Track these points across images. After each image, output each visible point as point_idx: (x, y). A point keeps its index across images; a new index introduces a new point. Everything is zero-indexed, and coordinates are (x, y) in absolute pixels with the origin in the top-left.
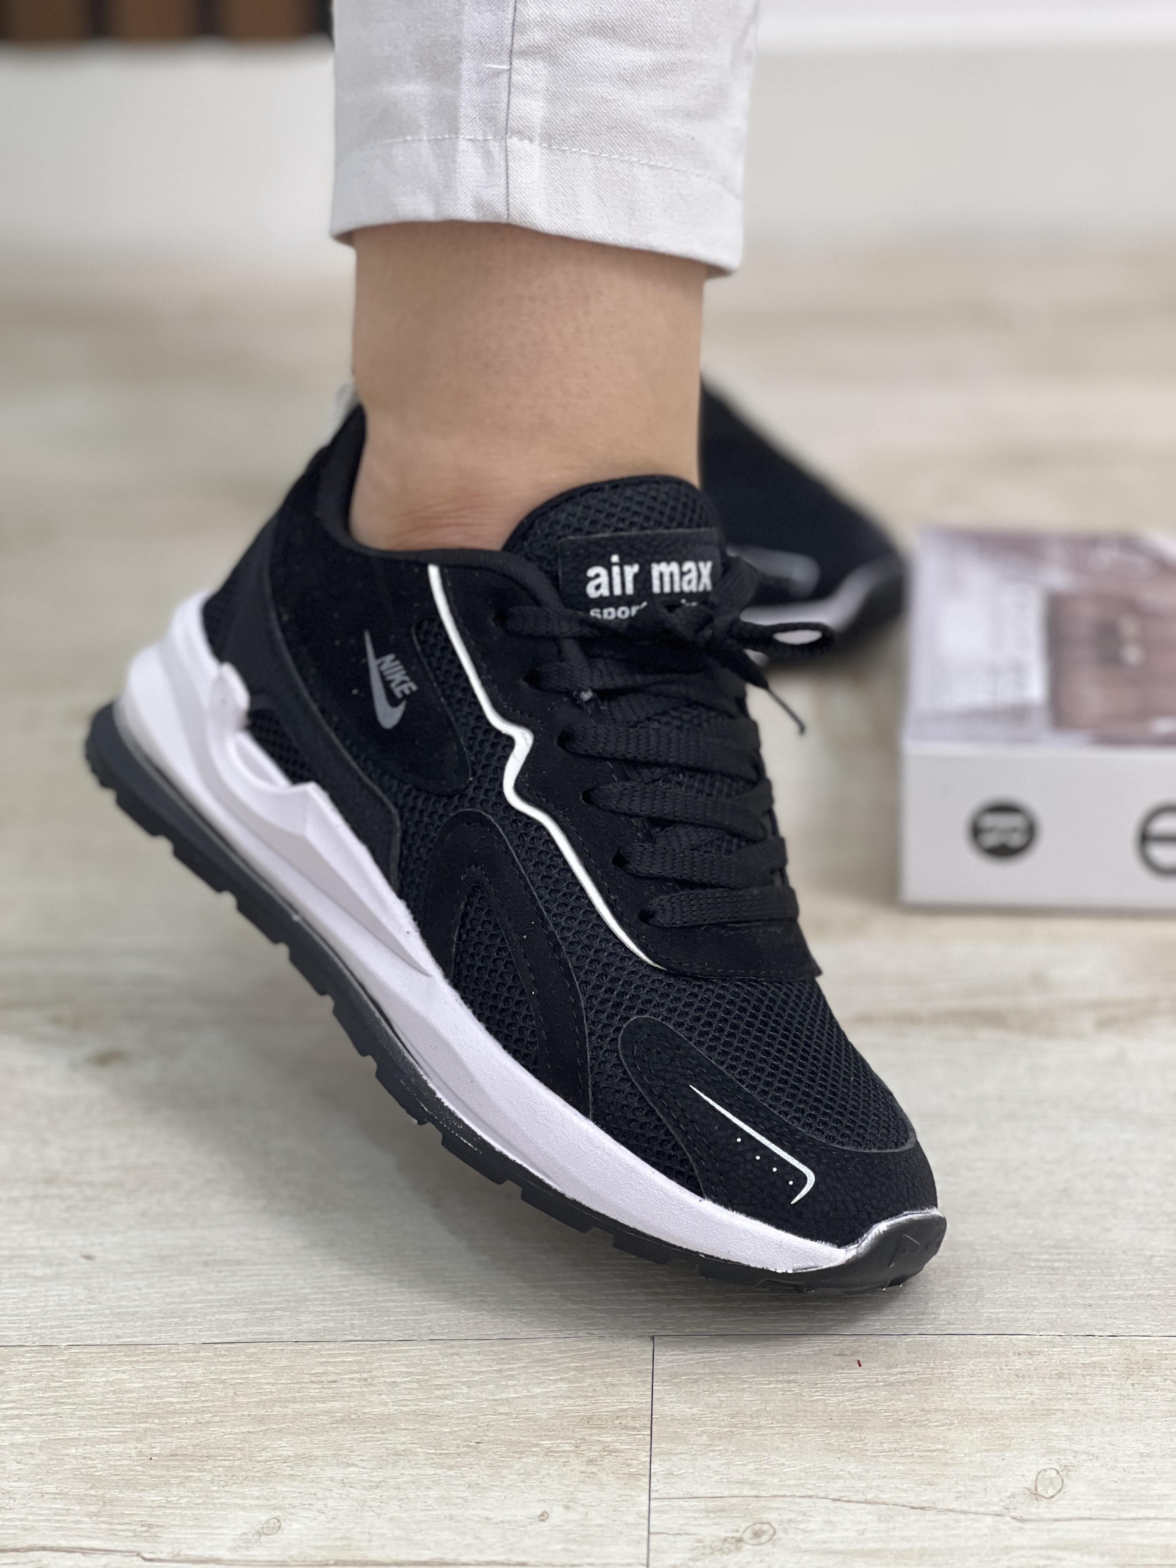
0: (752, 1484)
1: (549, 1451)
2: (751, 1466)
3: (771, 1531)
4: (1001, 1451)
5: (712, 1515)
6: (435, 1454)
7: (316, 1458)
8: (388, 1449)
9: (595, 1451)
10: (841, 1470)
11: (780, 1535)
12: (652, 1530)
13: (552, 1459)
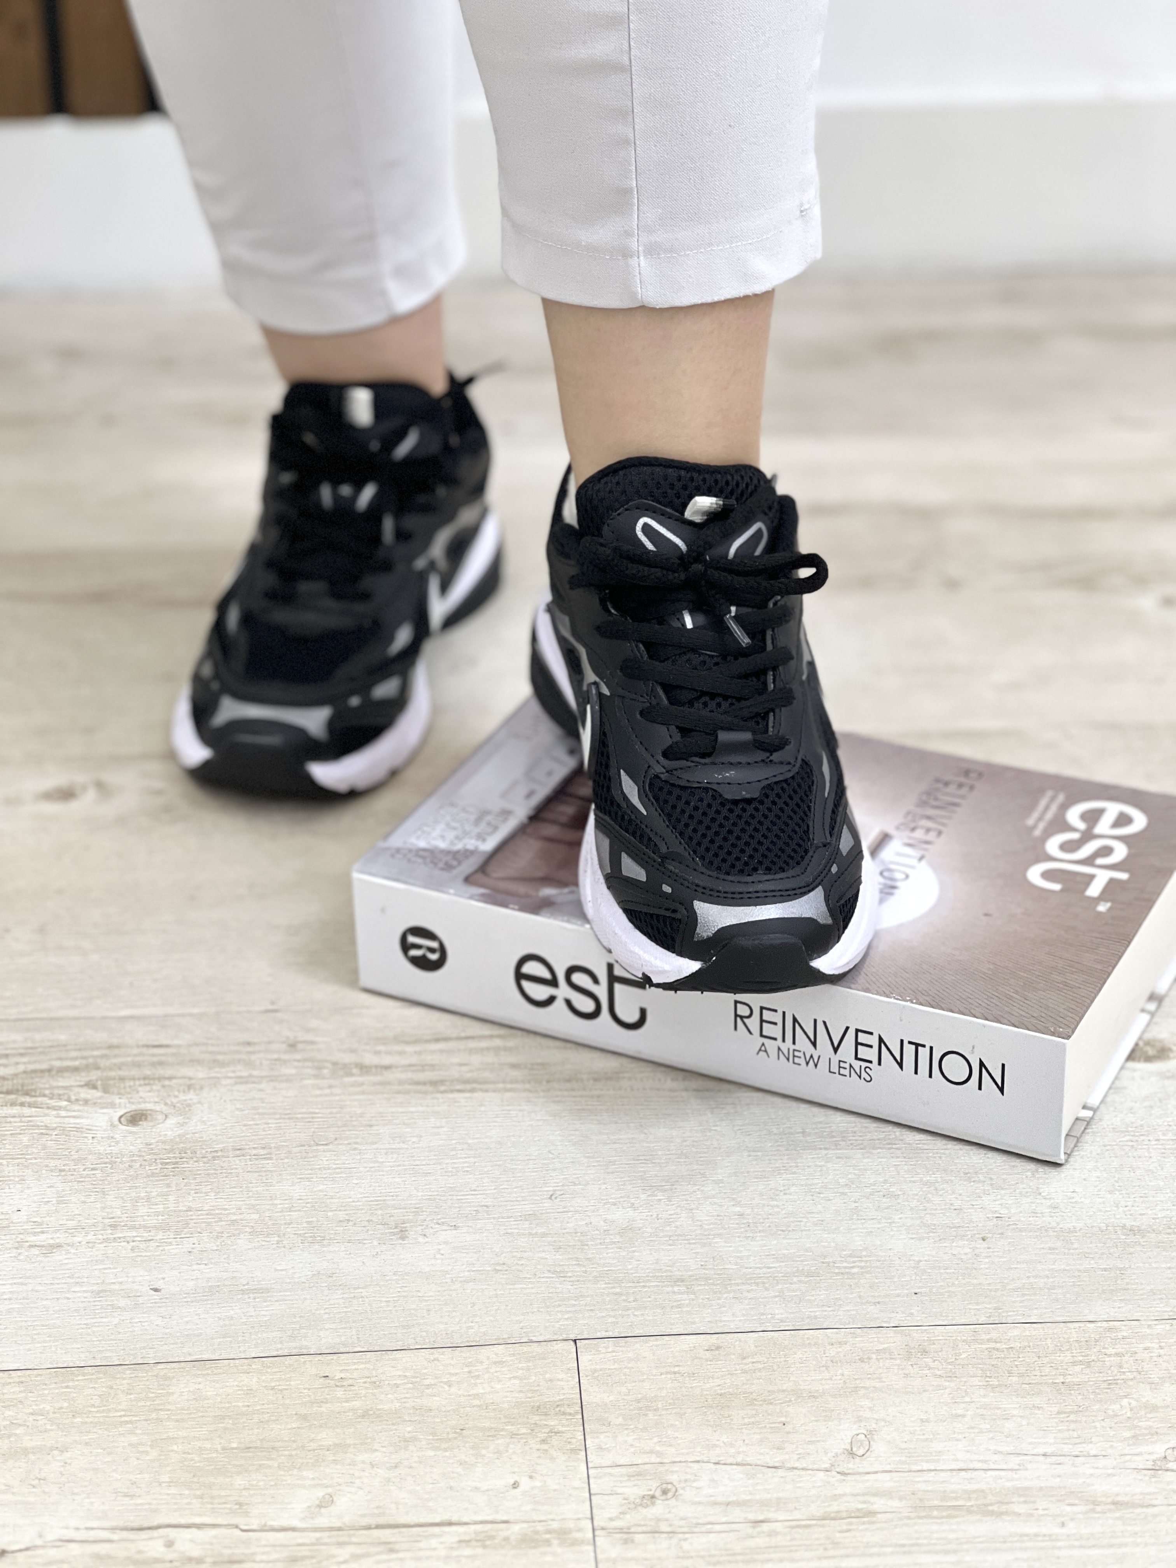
0: (659, 1454)
1: (513, 1435)
2: (656, 1440)
3: (674, 1489)
4: (825, 1421)
5: (632, 1479)
6: (433, 1440)
7: (349, 1446)
8: (399, 1437)
9: (545, 1433)
10: (718, 1440)
11: (680, 1492)
12: (592, 1492)
13: (515, 1440)
